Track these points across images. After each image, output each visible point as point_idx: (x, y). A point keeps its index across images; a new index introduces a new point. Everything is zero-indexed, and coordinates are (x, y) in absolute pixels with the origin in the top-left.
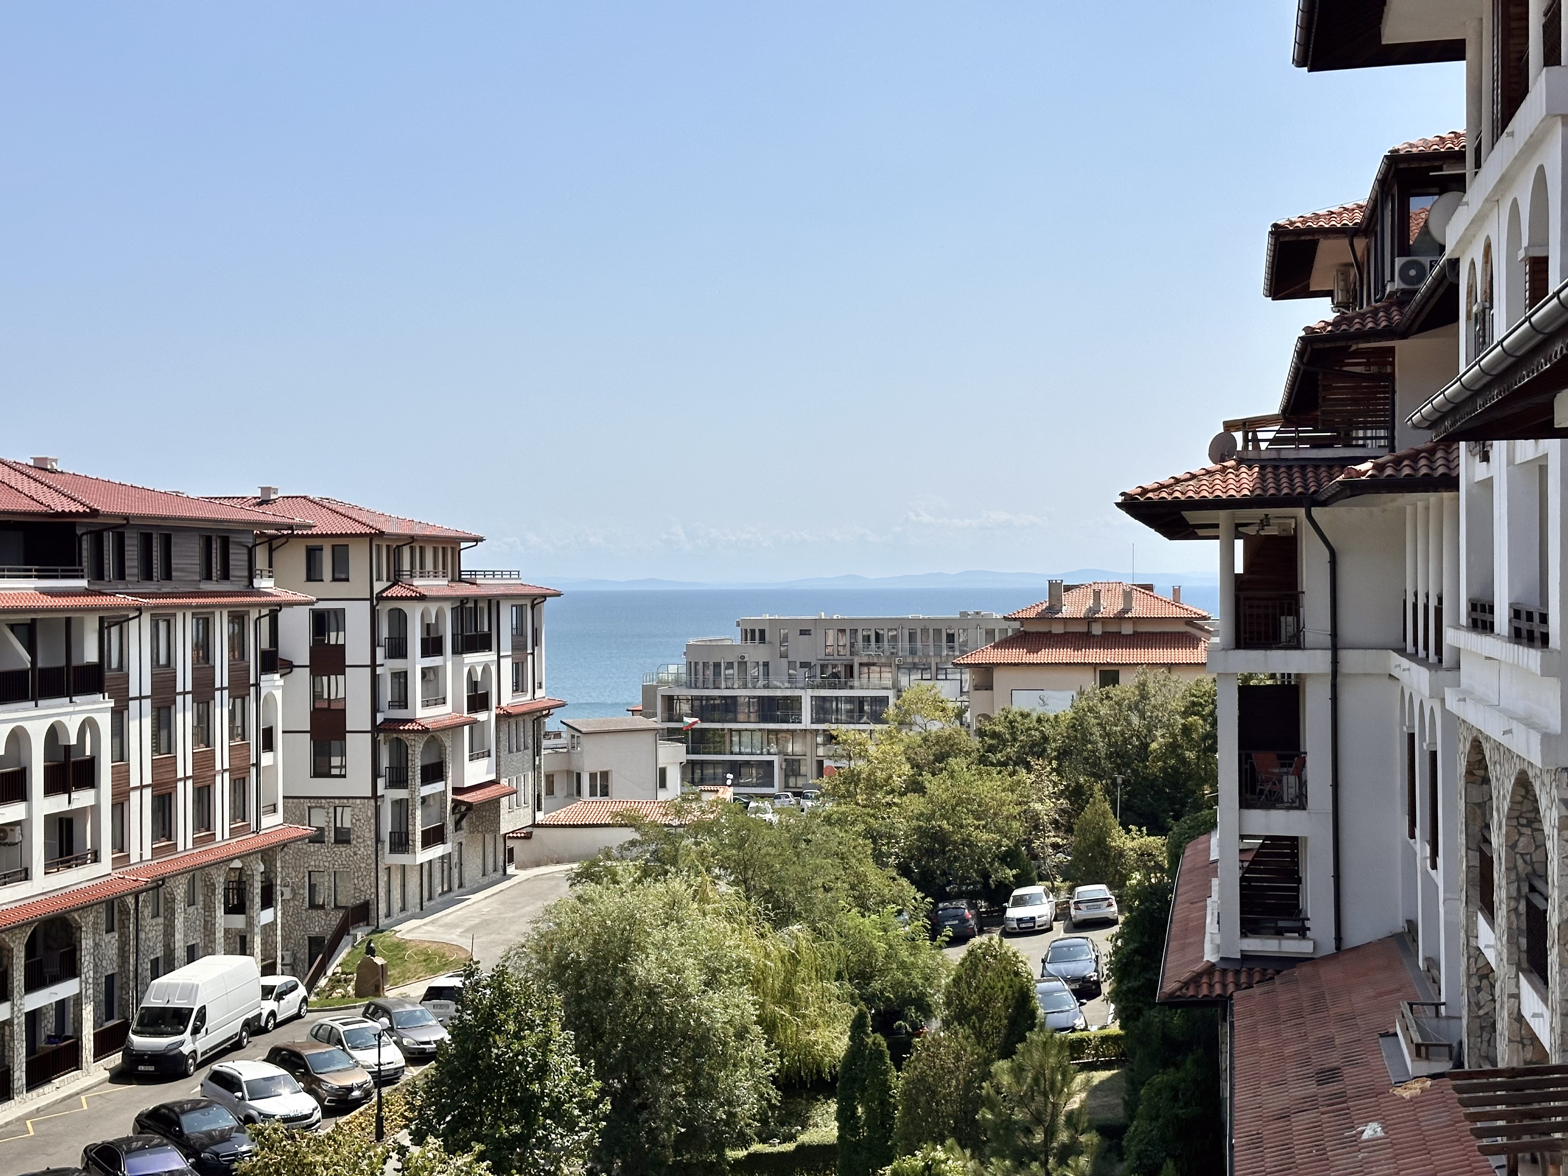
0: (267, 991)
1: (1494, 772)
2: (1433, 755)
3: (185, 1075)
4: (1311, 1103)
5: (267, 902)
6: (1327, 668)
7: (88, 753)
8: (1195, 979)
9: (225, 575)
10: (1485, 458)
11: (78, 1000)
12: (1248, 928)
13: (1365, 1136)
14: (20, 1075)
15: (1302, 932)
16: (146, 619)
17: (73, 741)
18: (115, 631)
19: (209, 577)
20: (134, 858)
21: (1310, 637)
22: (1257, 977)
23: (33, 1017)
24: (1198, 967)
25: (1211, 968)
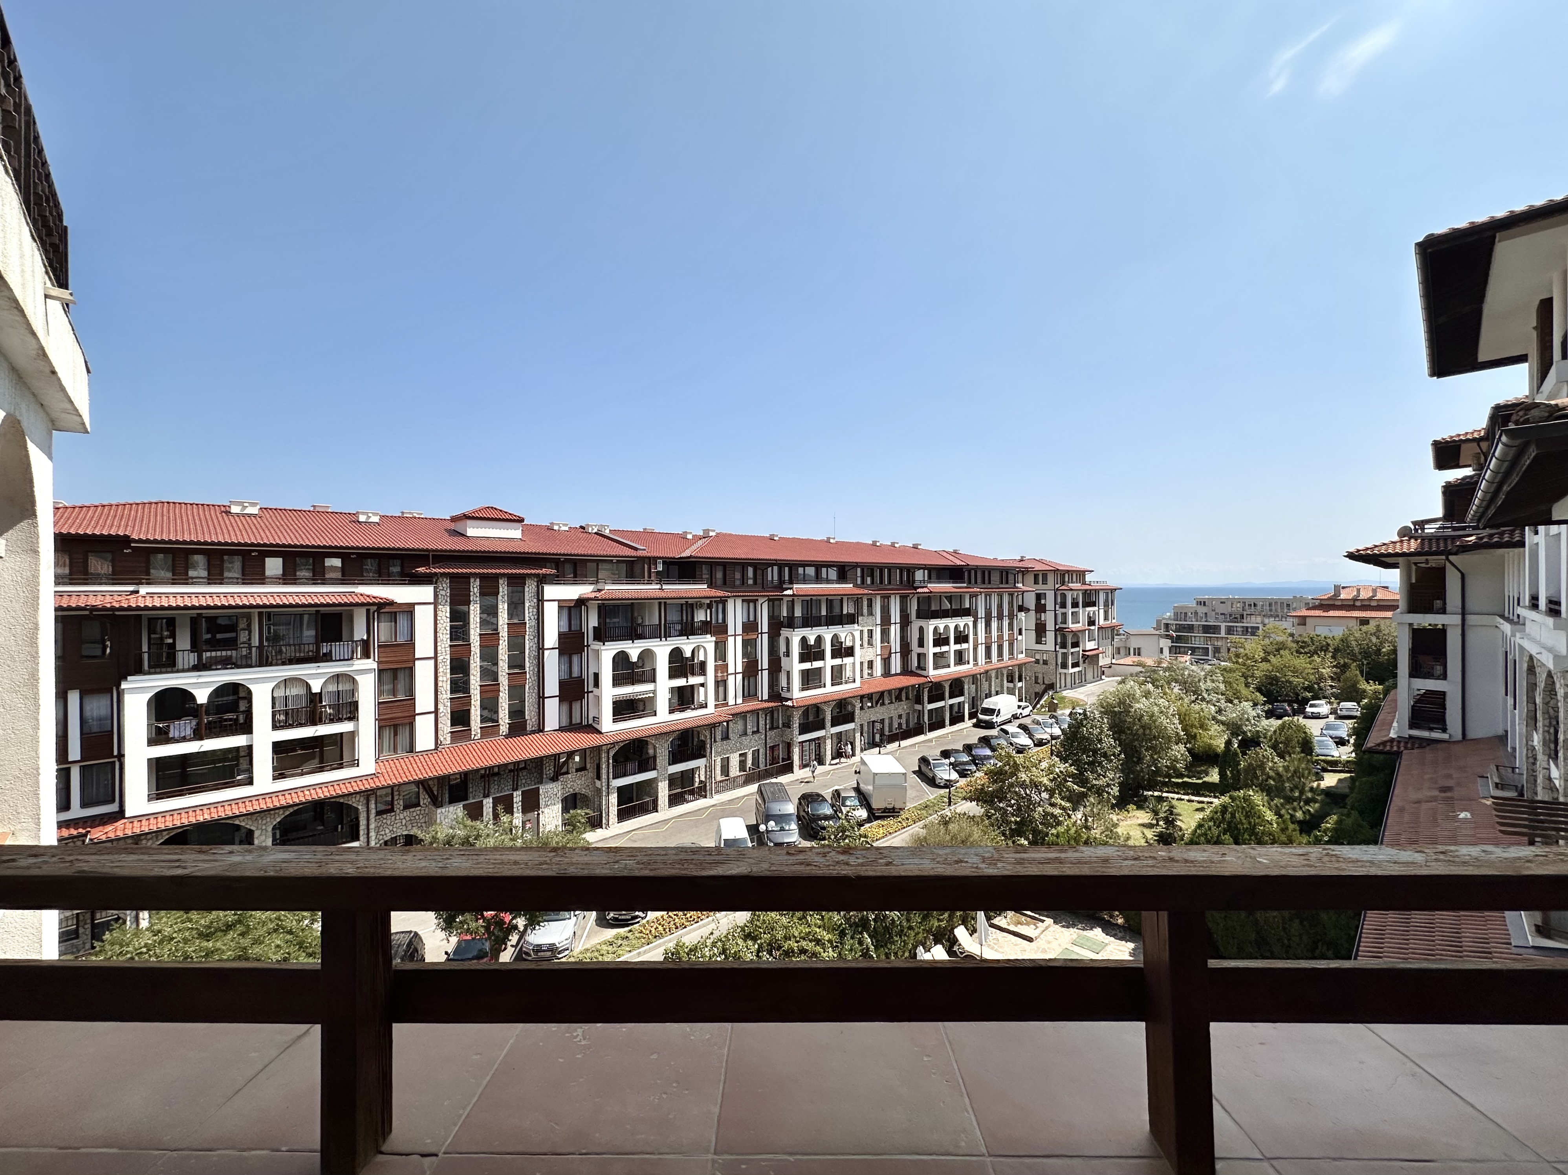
0: (1019, 707)
1: (1538, 670)
2: (1515, 661)
3: (994, 728)
4: (1434, 799)
5: (1020, 680)
6: (1459, 622)
7: (966, 633)
8: (1384, 743)
9: (1007, 583)
10: (1536, 533)
11: (964, 702)
12: (1412, 726)
13: (1460, 817)
14: (947, 722)
15: (1444, 730)
16: (983, 595)
17: (962, 629)
18: (974, 599)
19: (1002, 583)
20: (980, 664)
21: (1449, 608)
22: (1417, 745)
23: (951, 706)
24: (1385, 739)
25: (1392, 740)
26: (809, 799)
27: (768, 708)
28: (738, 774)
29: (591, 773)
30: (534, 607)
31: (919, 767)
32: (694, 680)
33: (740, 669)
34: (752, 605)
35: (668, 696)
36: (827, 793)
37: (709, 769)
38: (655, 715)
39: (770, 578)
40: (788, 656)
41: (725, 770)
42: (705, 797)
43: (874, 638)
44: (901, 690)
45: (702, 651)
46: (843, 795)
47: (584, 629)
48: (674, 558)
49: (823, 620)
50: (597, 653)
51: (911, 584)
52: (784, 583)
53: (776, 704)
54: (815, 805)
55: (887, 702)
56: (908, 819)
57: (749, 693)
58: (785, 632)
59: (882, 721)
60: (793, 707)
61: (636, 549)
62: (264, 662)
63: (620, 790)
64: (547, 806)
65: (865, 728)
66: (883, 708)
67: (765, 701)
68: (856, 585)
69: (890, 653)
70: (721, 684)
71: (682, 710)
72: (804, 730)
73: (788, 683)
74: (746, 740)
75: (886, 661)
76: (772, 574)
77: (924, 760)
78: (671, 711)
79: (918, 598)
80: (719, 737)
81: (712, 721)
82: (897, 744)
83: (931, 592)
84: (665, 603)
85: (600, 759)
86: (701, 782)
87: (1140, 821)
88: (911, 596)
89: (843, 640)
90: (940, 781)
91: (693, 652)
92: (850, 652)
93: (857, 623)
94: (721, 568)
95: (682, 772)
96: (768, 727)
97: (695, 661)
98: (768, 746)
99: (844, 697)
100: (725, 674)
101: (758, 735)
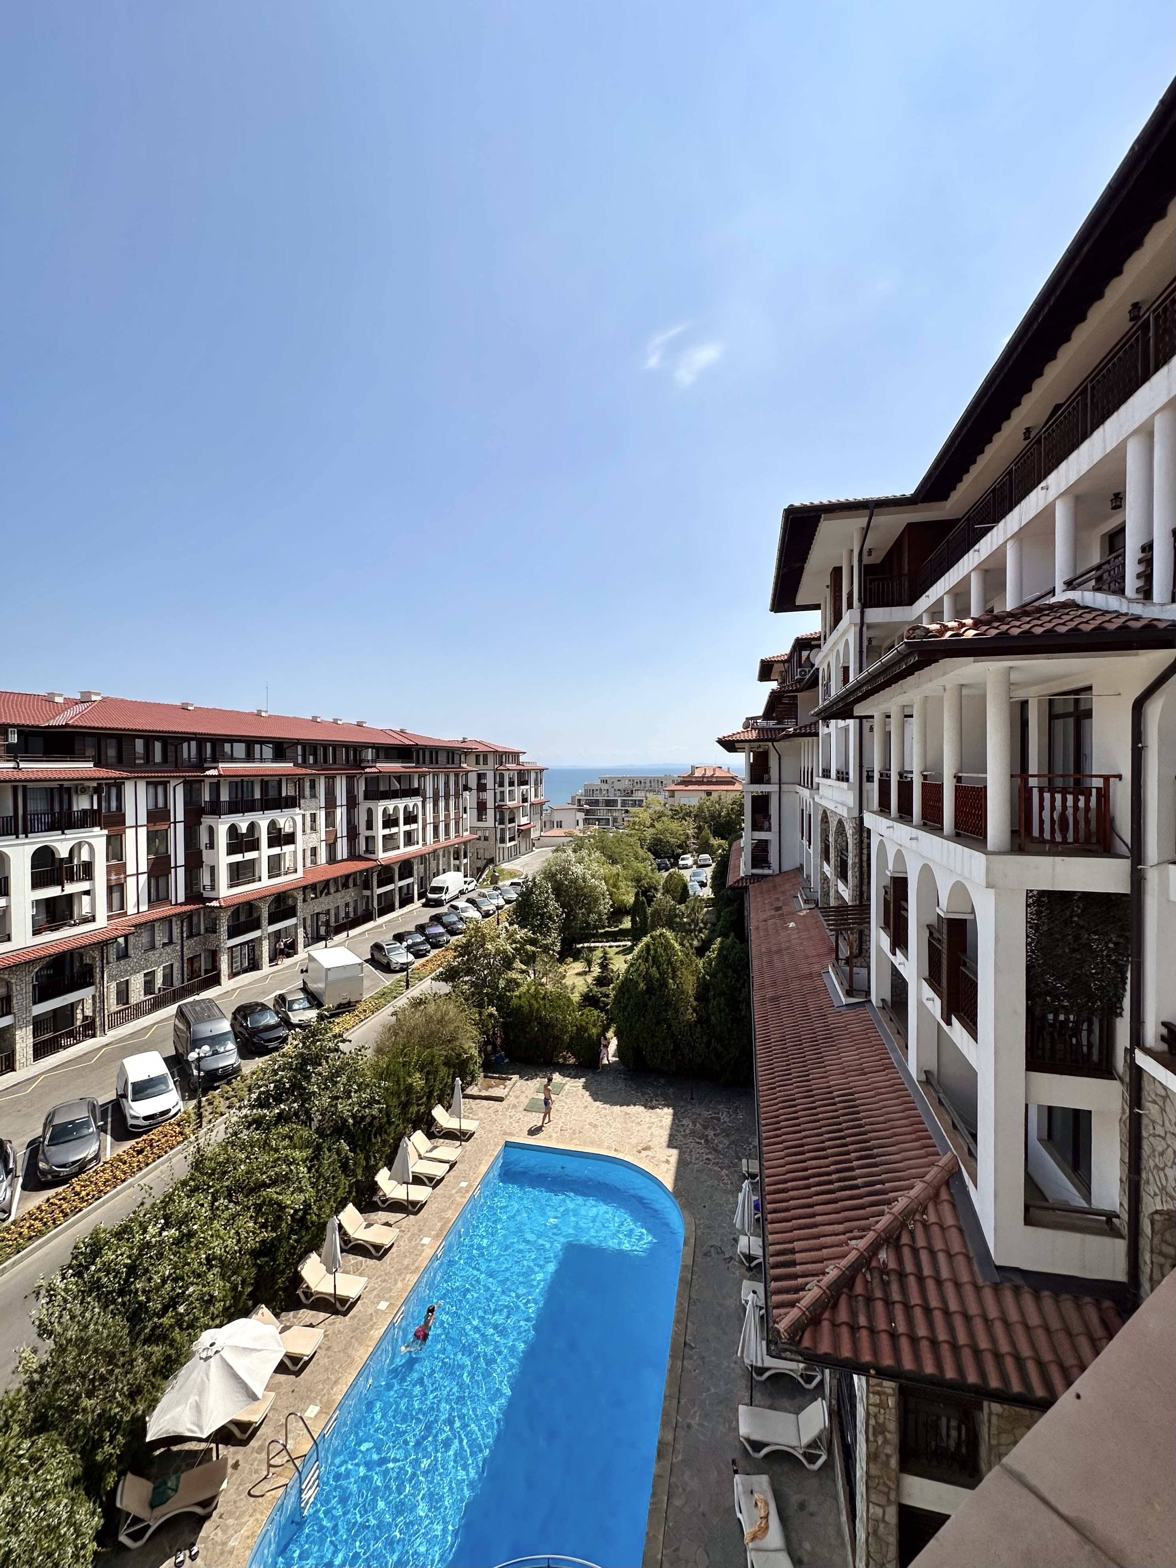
0: (465, 882)
1: (830, 819)
2: (810, 815)
3: (443, 905)
4: (773, 917)
5: (465, 857)
6: (778, 790)
7: (415, 813)
8: (738, 881)
9: (453, 763)
10: (828, 727)
11: (413, 883)
12: (754, 866)
13: (790, 926)
14: (397, 905)
15: (769, 867)
16: (431, 775)
17: (411, 810)
18: (422, 778)
19: (448, 763)
20: (428, 843)
21: (772, 781)
22: (756, 881)
23: (401, 888)
24: (738, 878)
25: (742, 878)
27: (185, 912)
28: (144, 998)
31: (372, 955)
32: (73, 888)
33: (143, 867)
34: (160, 790)
35: (30, 912)
37: (99, 998)
38: (9, 939)
39: (185, 756)
40: (212, 847)
41: (123, 995)
42: (94, 1036)
43: (318, 822)
44: (348, 877)
45: (85, 849)
46: (289, 998)
48: (38, 727)
49: (257, 804)
51: (358, 763)
52: (206, 761)
53: (197, 906)
55: (332, 891)
56: (365, 1011)
57: (158, 897)
58: (207, 820)
59: (328, 912)
60: (221, 907)
65: (309, 922)
66: (327, 899)
67: (181, 904)
68: (296, 765)
69: (336, 838)
70: (116, 889)
71: (56, 929)
72: (233, 933)
73: (213, 880)
74: (153, 956)
75: (331, 848)
76: (189, 751)
77: (377, 947)
78: (36, 932)
79: (366, 779)
80: (113, 957)
81: (104, 938)
82: (344, 934)
83: (380, 772)
84: (24, 787)
86: (85, 1018)
87: (577, 971)
88: (358, 776)
89: (282, 826)
90: (395, 966)
91: (71, 851)
92: (290, 839)
93: (299, 806)
94: (114, 742)
95: (55, 1010)
96: (185, 935)
97: (76, 862)
98: (185, 958)
99: (283, 890)
100: (122, 876)
101: (172, 946)
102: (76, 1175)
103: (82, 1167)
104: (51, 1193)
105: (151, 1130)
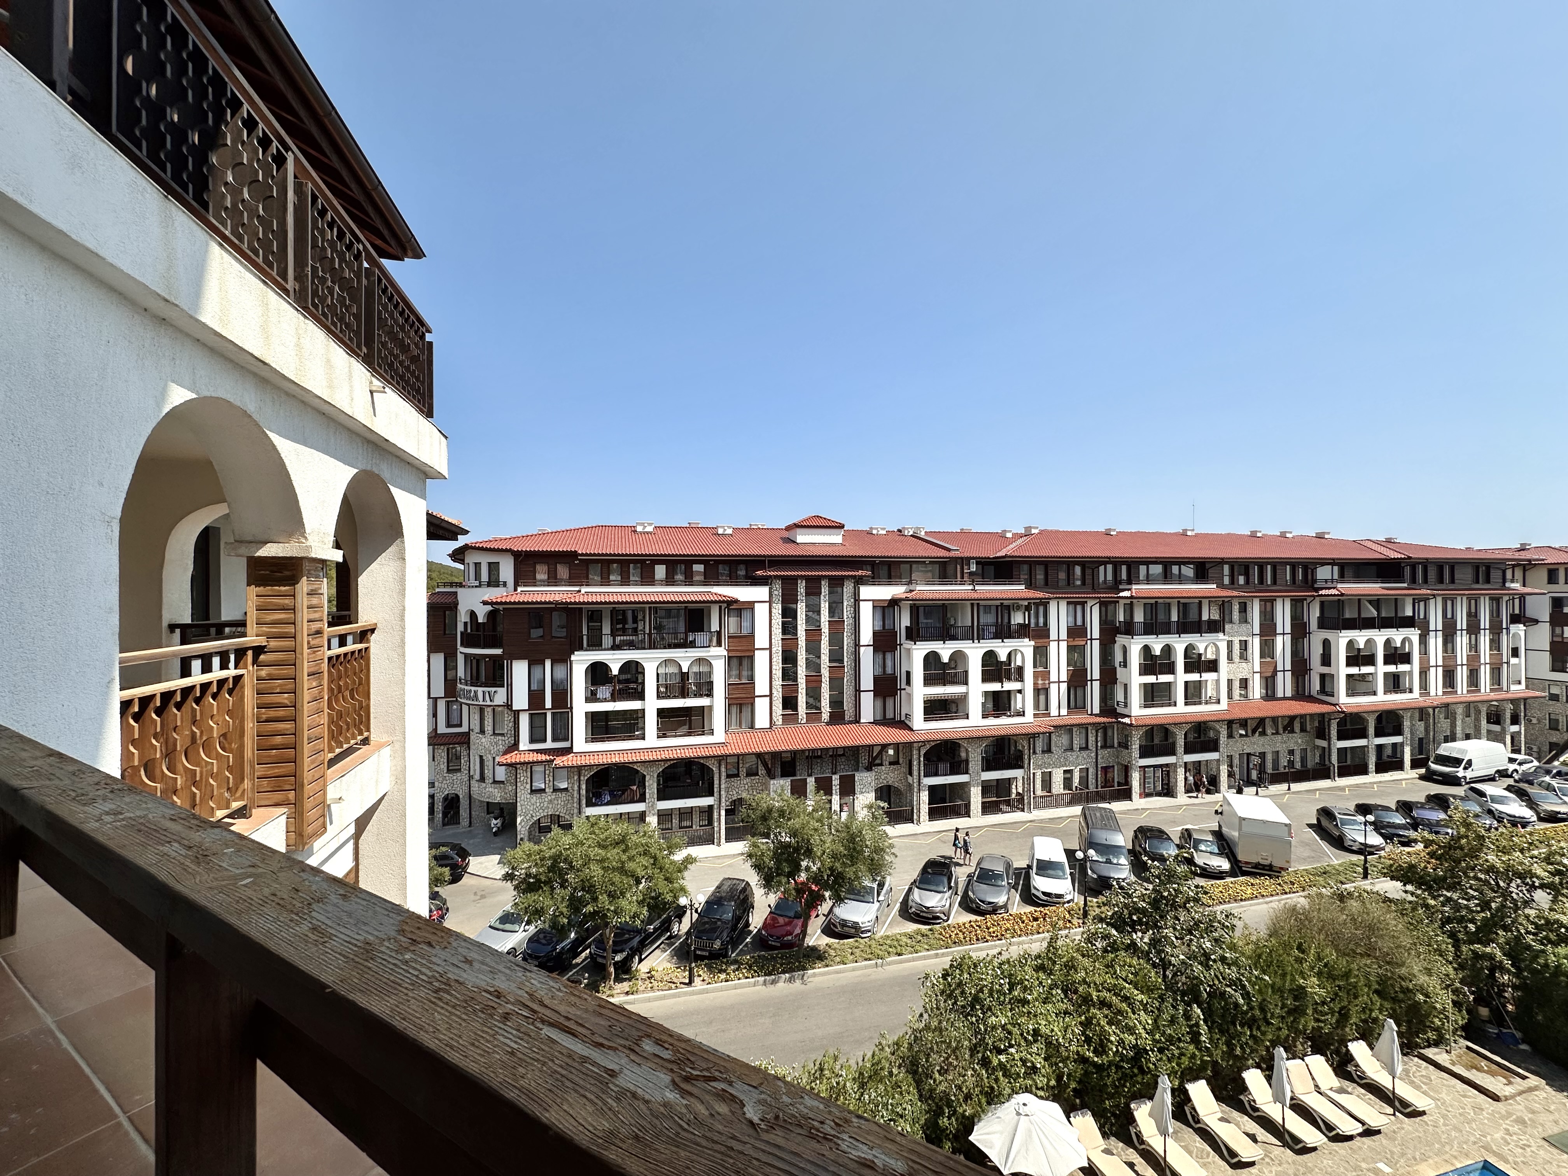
0: (1512, 760)
3: (1460, 785)
7: (1407, 650)
9: (1488, 581)
11: (1402, 744)
14: (1372, 766)
16: (1439, 600)
17: (1399, 645)
18: (1422, 604)
19: (1478, 582)
20: (1433, 693)
23: (1380, 748)
26: (1145, 833)
27: (1100, 724)
28: (1062, 791)
29: (904, 769)
30: (851, 607)
31: (1318, 819)
32: (1009, 686)
33: (1064, 677)
34: (1079, 608)
35: (981, 700)
36: (1174, 832)
37: (1029, 781)
38: (968, 718)
39: (1102, 578)
40: (1125, 666)
41: (1047, 783)
42: (1023, 810)
43: (1250, 651)
44: (1292, 718)
45: (1019, 657)
46: (1196, 836)
47: (897, 629)
48: (989, 558)
49: (1174, 628)
50: (909, 650)
51: (1311, 583)
52: (1120, 583)
53: (1111, 720)
54: (1155, 842)
55: (1269, 731)
56: (1293, 884)
57: (1076, 703)
58: (1121, 640)
59: (1262, 755)
60: (1131, 725)
61: (949, 550)
62: (653, 646)
63: (932, 789)
64: (862, 793)
65: (1236, 761)
66: (1262, 739)
67: (1096, 715)
68: (1221, 585)
69: (1275, 672)
70: (1041, 692)
71: (997, 716)
72: (1145, 752)
73: (1126, 698)
74: (1072, 757)
75: (1269, 682)
76: (1106, 574)
77: (1326, 813)
78: (984, 716)
79: (1322, 604)
80: (1039, 749)
81: (1030, 731)
82: (1285, 786)
83: (1342, 595)
84: (978, 604)
85: (912, 755)
86: (1018, 794)
88: (1309, 600)
89: (1202, 651)
90: (1351, 843)
91: (1010, 654)
92: (1213, 666)
93: (1224, 632)
94: (1042, 567)
95: (997, 780)
96: (1099, 744)
97: (1013, 666)
98: (1099, 766)
99: (1202, 719)
100: (1047, 682)
101: (1087, 752)
102: (990, 913)
103: (994, 909)
104: (973, 917)
105: (1047, 906)
